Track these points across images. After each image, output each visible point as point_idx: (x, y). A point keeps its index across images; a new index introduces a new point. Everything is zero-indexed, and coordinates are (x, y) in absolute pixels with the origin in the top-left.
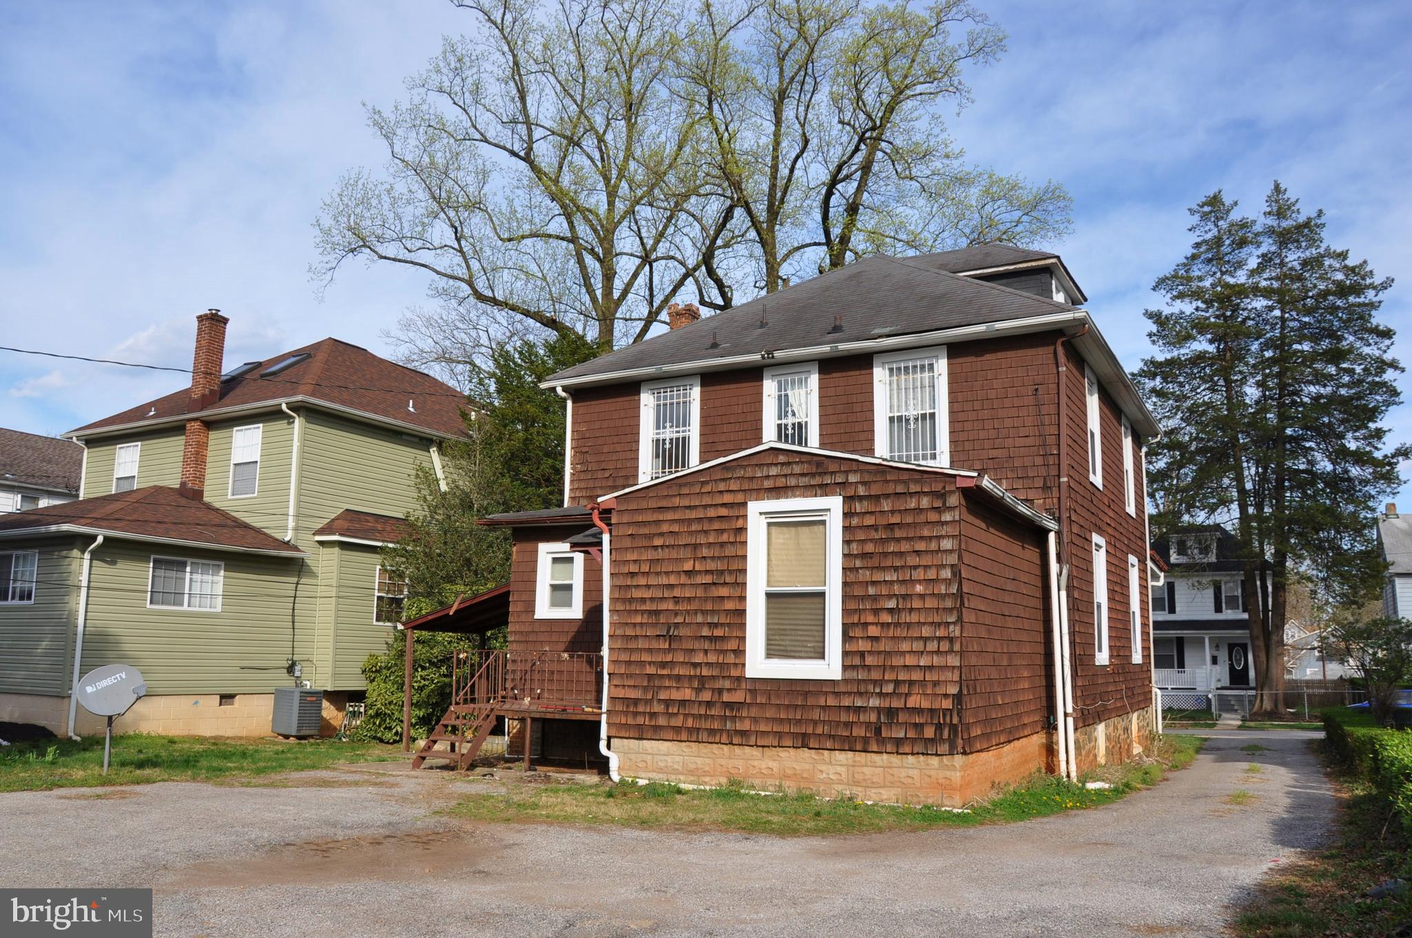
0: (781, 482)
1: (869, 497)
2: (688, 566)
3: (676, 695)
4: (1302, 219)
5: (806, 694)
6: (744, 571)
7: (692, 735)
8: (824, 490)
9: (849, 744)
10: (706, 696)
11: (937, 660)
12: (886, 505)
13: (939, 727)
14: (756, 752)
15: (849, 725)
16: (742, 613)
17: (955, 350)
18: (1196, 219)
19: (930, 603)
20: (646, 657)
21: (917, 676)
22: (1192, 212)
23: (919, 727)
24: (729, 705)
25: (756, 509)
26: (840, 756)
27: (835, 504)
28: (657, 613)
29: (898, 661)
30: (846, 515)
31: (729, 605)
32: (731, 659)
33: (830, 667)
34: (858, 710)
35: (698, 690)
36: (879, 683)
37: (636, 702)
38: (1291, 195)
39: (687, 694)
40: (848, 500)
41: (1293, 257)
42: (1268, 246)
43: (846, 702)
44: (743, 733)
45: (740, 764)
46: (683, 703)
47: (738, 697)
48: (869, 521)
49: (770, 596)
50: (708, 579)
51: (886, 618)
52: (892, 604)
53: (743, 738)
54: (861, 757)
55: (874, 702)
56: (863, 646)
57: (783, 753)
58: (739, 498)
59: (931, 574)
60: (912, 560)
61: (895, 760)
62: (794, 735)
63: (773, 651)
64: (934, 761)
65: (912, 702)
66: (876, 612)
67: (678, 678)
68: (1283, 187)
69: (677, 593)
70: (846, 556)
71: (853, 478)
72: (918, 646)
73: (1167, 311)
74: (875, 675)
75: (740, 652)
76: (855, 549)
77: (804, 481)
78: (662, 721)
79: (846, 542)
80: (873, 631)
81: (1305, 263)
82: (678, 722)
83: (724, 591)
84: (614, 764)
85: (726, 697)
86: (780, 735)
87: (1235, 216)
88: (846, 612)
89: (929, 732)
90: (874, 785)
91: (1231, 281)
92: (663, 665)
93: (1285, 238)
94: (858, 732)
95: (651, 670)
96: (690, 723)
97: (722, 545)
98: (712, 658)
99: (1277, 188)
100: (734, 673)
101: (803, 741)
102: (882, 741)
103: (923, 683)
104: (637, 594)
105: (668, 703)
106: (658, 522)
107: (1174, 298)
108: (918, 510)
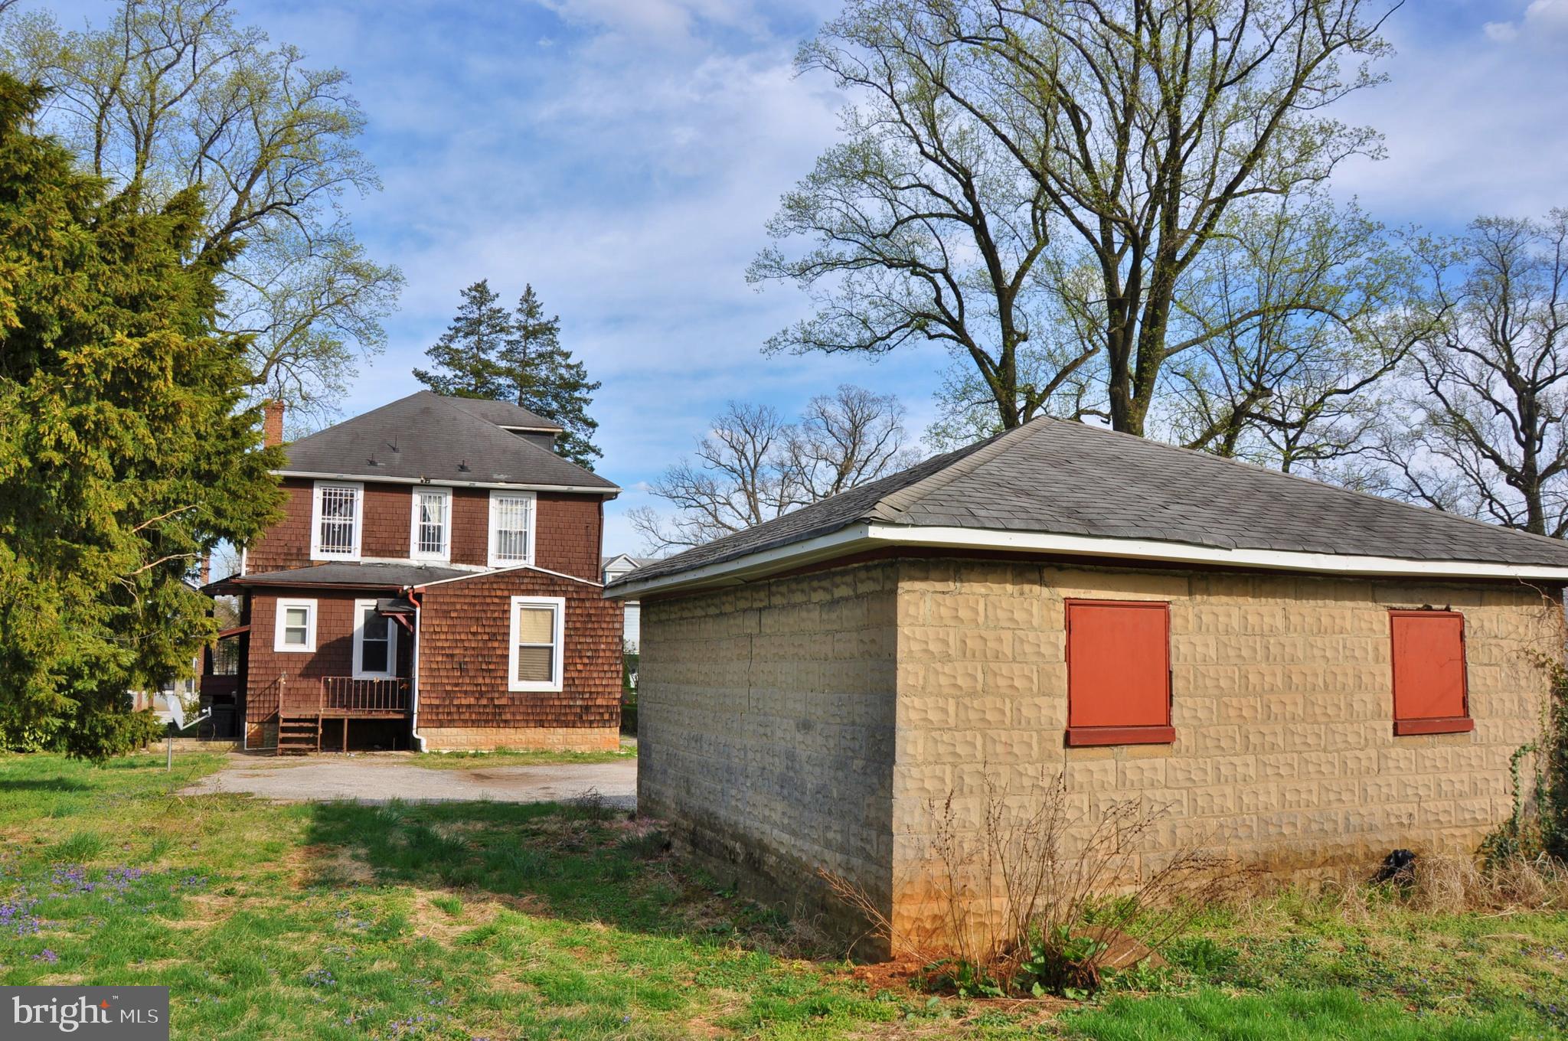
0: (530, 587)
1: (579, 599)
2: (474, 629)
3: (464, 702)
4: (543, 320)
5: (542, 700)
6: (508, 634)
7: (475, 723)
8: (554, 593)
9: (566, 725)
10: (484, 702)
11: (611, 682)
12: (588, 604)
13: (611, 714)
14: (512, 731)
15: (566, 714)
16: (507, 656)
17: (542, 496)
18: (465, 301)
19: (608, 654)
20: (445, 681)
21: (600, 689)
22: (463, 293)
23: (602, 714)
24: (499, 706)
25: (516, 601)
26: (560, 731)
27: (561, 601)
28: (452, 656)
29: (591, 682)
30: (567, 607)
31: (499, 652)
32: (499, 681)
33: (556, 685)
34: (570, 707)
35: (478, 699)
36: (583, 693)
37: (437, 706)
38: (538, 299)
39: (472, 701)
40: (568, 600)
41: (533, 348)
42: (516, 336)
43: (564, 703)
44: (506, 721)
45: (503, 738)
46: (469, 706)
47: (504, 701)
48: (578, 611)
49: (521, 647)
50: (486, 637)
51: (586, 661)
52: (589, 654)
53: (506, 723)
54: (570, 730)
55: (579, 703)
56: (575, 675)
57: (528, 731)
58: (506, 593)
59: (610, 640)
60: (600, 633)
61: (588, 731)
62: (536, 721)
63: (523, 677)
64: (607, 730)
65: (599, 702)
66: (581, 657)
67: (466, 692)
68: (533, 290)
69: (466, 644)
70: (566, 628)
71: (570, 589)
72: (602, 675)
73: (432, 373)
74: (580, 689)
75: (505, 678)
76: (571, 625)
77: (543, 587)
78: (456, 717)
79: (567, 622)
80: (580, 667)
81: (540, 355)
82: (466, 716)
83: (496, 644)
84: (424, 743)
85: (496, 702)
86: (527, 721)
87: (496, 305)
88: (566, 657)
89: (606, 716)
90: (577, 744)
91: (482, 356)
92: (457, 685)
93: (530, 334)
94: (571, 718)
95: (448, 688)
96: (474, 717)
97: (495, 619)
98: (488, 681)
99: (529, 289)
100: (501, 689)
101: (541, 724)
102: (582, 721)
103: (603, 693)
104: (439, 644)
105: (459, 706)
106: (454, 603)
107: (440, 363)
108: (605, 608)
